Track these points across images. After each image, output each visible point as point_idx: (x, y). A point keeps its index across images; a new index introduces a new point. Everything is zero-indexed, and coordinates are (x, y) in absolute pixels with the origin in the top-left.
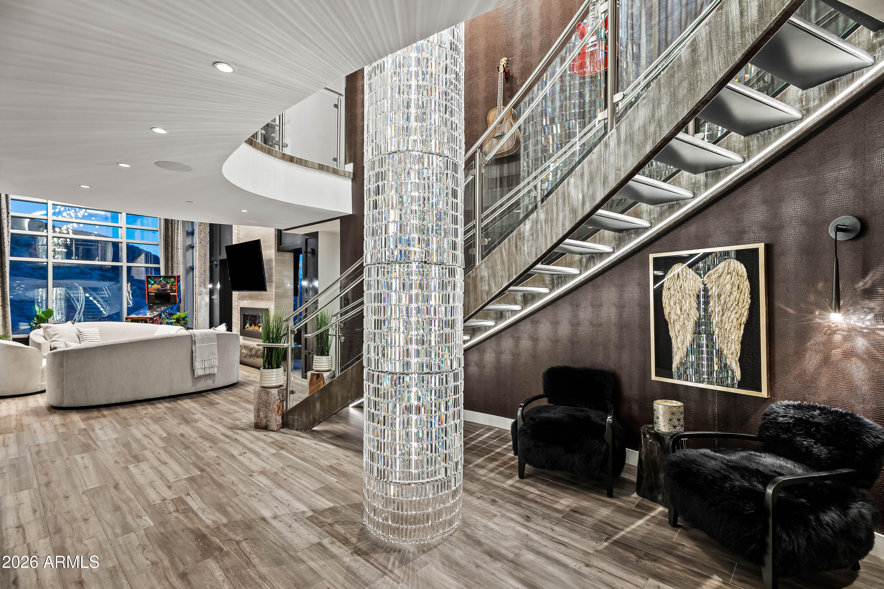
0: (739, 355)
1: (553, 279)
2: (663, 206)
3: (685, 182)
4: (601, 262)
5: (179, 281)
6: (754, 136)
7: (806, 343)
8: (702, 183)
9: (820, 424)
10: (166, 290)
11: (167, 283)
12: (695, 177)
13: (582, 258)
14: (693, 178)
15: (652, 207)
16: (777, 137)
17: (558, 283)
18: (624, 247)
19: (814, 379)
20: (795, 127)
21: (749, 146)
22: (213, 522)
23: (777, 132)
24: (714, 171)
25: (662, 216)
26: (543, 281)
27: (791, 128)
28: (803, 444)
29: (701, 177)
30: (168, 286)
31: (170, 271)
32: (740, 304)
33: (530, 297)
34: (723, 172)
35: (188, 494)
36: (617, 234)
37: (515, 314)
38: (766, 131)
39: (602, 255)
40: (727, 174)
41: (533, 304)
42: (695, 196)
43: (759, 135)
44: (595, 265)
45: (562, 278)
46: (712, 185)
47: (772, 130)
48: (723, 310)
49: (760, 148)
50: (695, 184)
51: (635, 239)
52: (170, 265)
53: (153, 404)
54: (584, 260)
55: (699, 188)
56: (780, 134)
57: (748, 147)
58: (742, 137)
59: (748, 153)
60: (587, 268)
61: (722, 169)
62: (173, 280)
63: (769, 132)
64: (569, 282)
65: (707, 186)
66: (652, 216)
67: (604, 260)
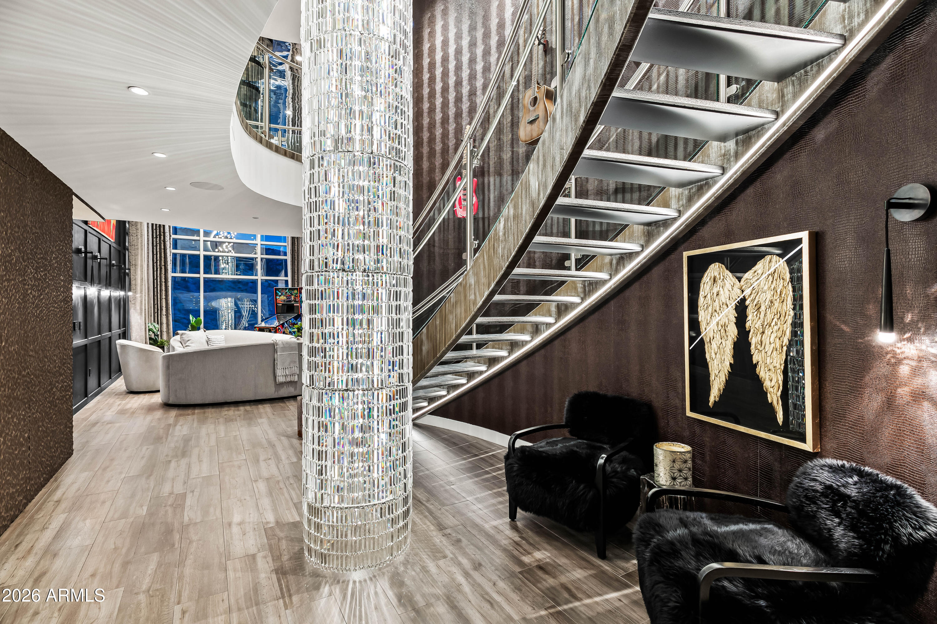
0: (781, 388)
1: (584, 286)
2: (692, 188)
3: (714, 155)
4: (630, 263)
5: (301, 293)
6: (789, 80)
7: (864, 376)
8: (732, 154)
9: (849, 497)
10: (290, 301)
11: (292, 294)
12: (725, 146)
13: (612, 260)
14: (723, 148)
15: (680, 190)
16: (815, 78)
17: (589, 291)
18: (653, 243)
19: (875, 430)
20: (835, 58)
21: (783, 96)
22: (190, 519)
23: (815, 69)
24: (745, 136)
25: (690, 200)
26: (576, 288)
27: (831, 61)
28: (826, 525)
29: (731, 145)
30: (293, 297)
31: (296, 283)
32: (782, 318)
33: (563, 308)
34: (754, 135)
35: (193, 492)
36: (646, 227)
37: (550, 328)
38: (802, 71)
39: (631, 255)
40: (759, 136)
41: (566, 315)
42: (724, 170)
43: (794, 78)
44: (624, 267)
45: (593, 285)
46: (743, 154)
47: (809, 67)
48: (763, 326)
49: (796, 96)
50: (724, 155)
51: (663, 233)
52: (296, 278)
53: (238, 406)
54: (614, 262)
55: (729, 160)
56: (819, 73)
57: (781, 96)
58: (776, 84)
59: (782, 106)
60: (617, 271)
61: (754, 132)
62: (296, 291)
63: (806, 72)
64: (600, 289)
65: (737, 156)
66: (681, 203)
67: (633, 260)
